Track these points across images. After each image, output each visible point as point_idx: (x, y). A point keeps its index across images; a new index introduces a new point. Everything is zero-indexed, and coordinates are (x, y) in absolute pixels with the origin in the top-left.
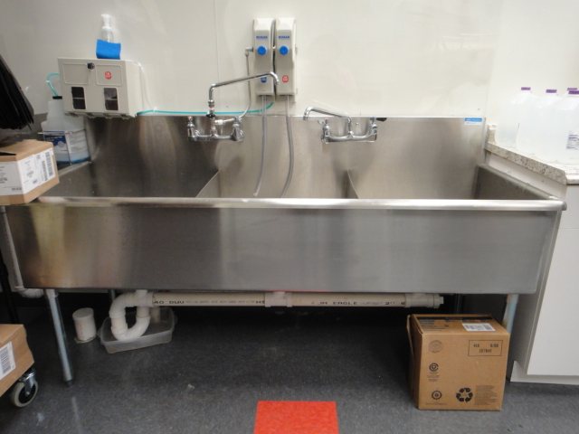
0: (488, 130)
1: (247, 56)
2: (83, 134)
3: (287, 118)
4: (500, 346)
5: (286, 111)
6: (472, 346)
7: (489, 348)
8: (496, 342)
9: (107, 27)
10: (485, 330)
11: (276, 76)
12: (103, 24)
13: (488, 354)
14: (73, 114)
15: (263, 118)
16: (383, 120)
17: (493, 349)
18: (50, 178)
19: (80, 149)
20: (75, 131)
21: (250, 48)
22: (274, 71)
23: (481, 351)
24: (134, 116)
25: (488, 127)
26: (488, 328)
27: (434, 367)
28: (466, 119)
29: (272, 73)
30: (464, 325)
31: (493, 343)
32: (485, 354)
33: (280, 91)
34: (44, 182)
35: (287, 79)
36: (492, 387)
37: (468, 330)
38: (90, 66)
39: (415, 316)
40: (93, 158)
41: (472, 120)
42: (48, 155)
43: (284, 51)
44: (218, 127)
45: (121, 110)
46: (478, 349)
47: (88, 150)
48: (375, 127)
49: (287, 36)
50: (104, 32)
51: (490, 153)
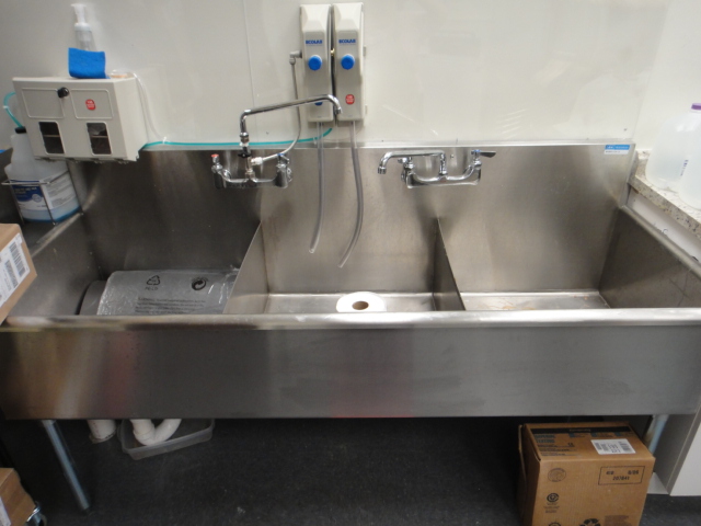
0: (637, 158)
1: (293, 64)
2: (66, 177)
3: (353, 150)
4: (640, 473)
5: (352, 138)
6: (604, 473)
7: (626, 474)
8: (636, 469)
9: (82, 24)
10: (623, 452)
11: (336, 100)
12: (75, 19)
13: (624, 481)
14: (47, 159)
15: (319, 152)
16: (490, 155)
17: (631, 476)
18: (20, 280)
19: (65, 200)
20: (54, 177)
21: (297, 52)
22: (334, 95)
23: (616, 478)
24: (135, 160)
25: (637, 154)
26: (626, 449)
27: (553, 498)
28: (607, 147)
29: (331, 97)
30: (594, 442)
31: (632, 469)
32: (621, 481)
33: (341, 117)
34: (13, 290)
35: (352, 100)
36: (626, 517)
37: (601, 452)
38: (62, 93)
39: (529, 427)
40: (85, 208)
41: (616, 147)
42: (13, 248)
43: (348, 64)
44: (256, 168)
45: (115, 153)
46: (611, 477)
47: (77, 196)
48: (478, 166)
49: (351, 40)
50: (78, 32)
51: (636, 191)
